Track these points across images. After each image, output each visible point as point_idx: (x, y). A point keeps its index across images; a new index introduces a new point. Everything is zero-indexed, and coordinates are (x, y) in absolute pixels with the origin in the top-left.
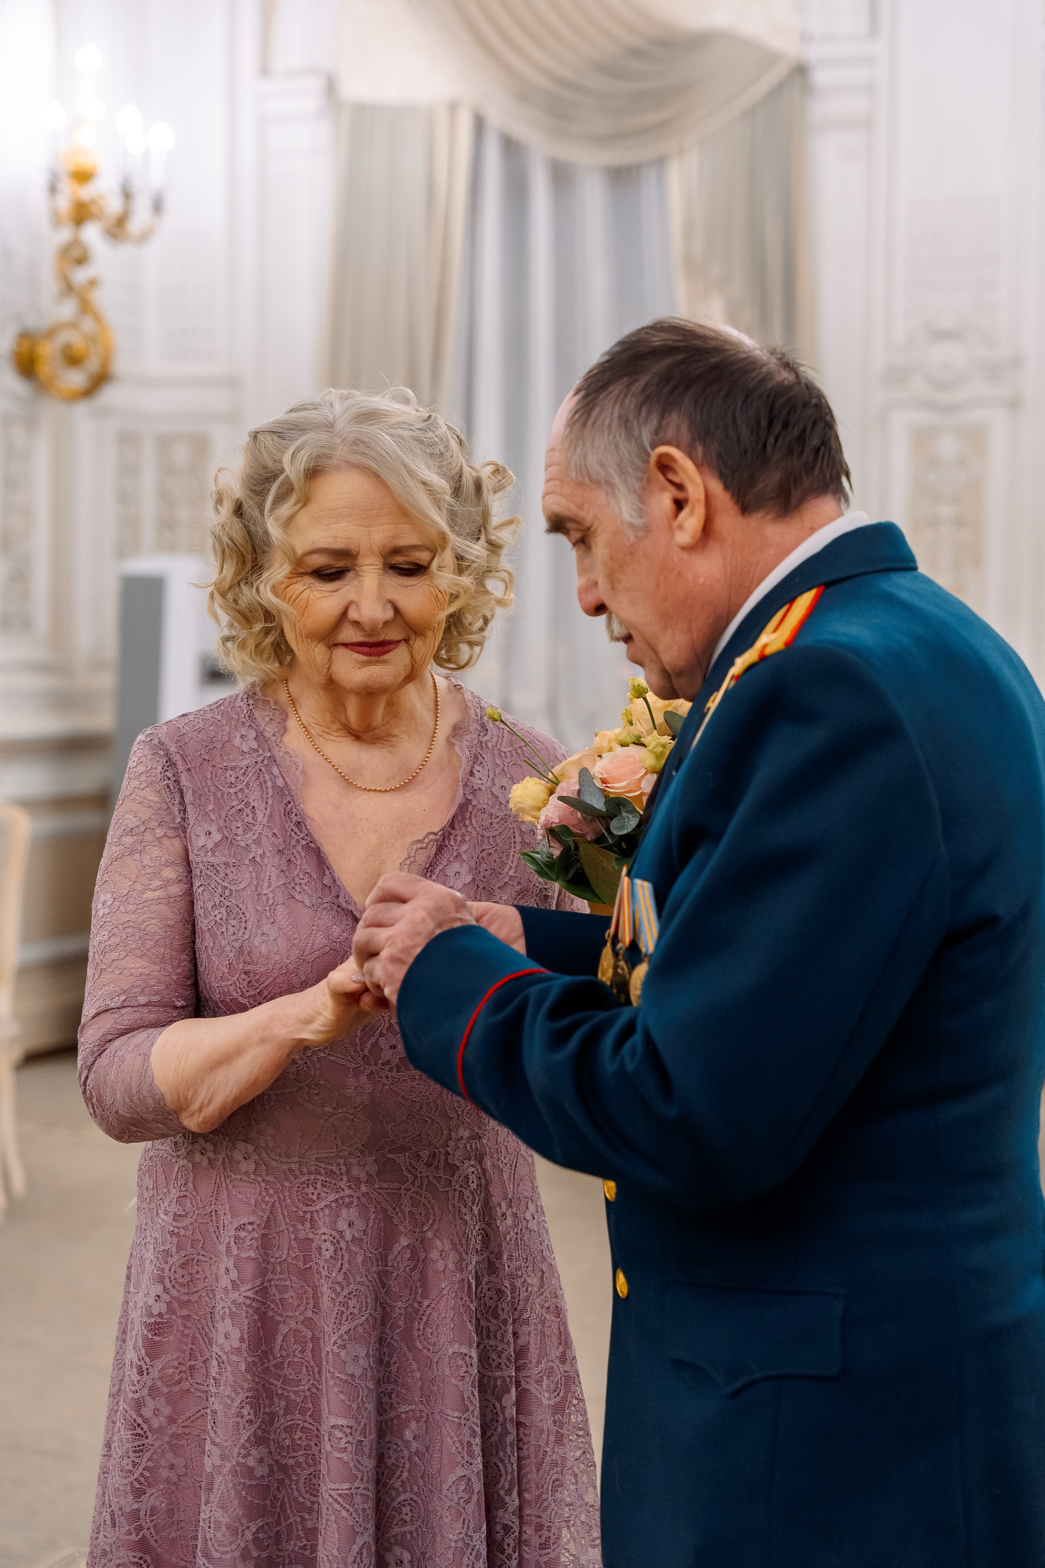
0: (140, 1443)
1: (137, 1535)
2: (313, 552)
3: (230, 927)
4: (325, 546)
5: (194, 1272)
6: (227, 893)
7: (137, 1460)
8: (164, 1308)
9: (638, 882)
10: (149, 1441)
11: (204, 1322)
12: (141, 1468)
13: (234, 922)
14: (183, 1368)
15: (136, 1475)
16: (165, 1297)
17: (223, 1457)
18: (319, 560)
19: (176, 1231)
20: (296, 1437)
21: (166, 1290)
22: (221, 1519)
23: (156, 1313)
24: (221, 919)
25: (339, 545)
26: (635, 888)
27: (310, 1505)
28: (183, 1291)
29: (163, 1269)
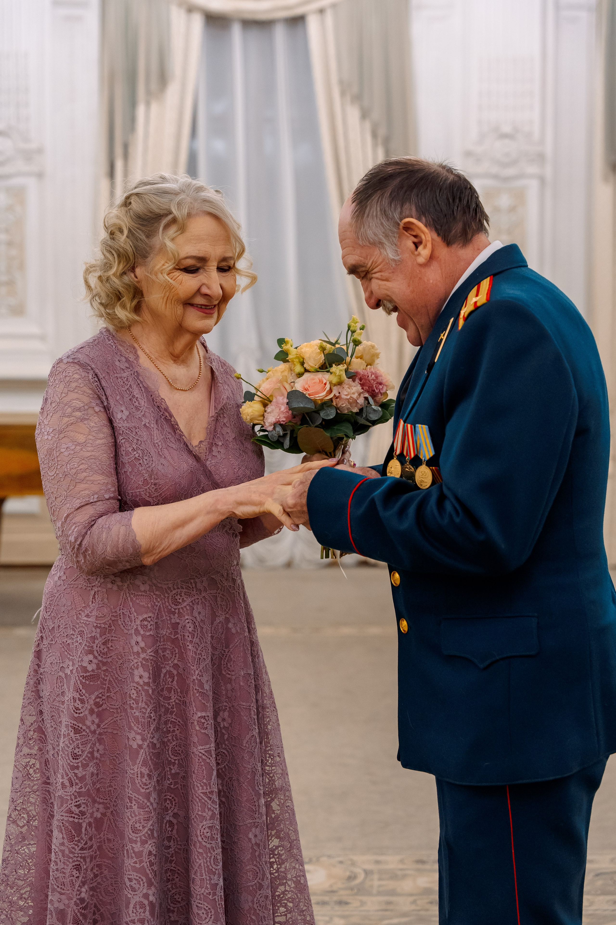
0: (86, 739)
1: (85, 788)
2: (187, 258)
3: (144, 460)
4: (194, 254)
5: (109, 646)
6: (140, 442)
7: (84, 749)
8: (94, 666)
9: (419, 426)
10: (90, 738)
11: (115, 672)
12: (86, 752)
13: (146, 458)
14: (104, 698)
15: (83, 757)
16: (95, 661)
17: (143, 740)
18: (190, 262)
19: (99, 625)
20: (168, 726)
21: (95, 657)
22: (144, 772)
23: (90, 670)
24: (139, 456)
25: (201, 255)
26: (416, 428)
27: (173, 761)
28: (104, 657)
29: (92, 647)
